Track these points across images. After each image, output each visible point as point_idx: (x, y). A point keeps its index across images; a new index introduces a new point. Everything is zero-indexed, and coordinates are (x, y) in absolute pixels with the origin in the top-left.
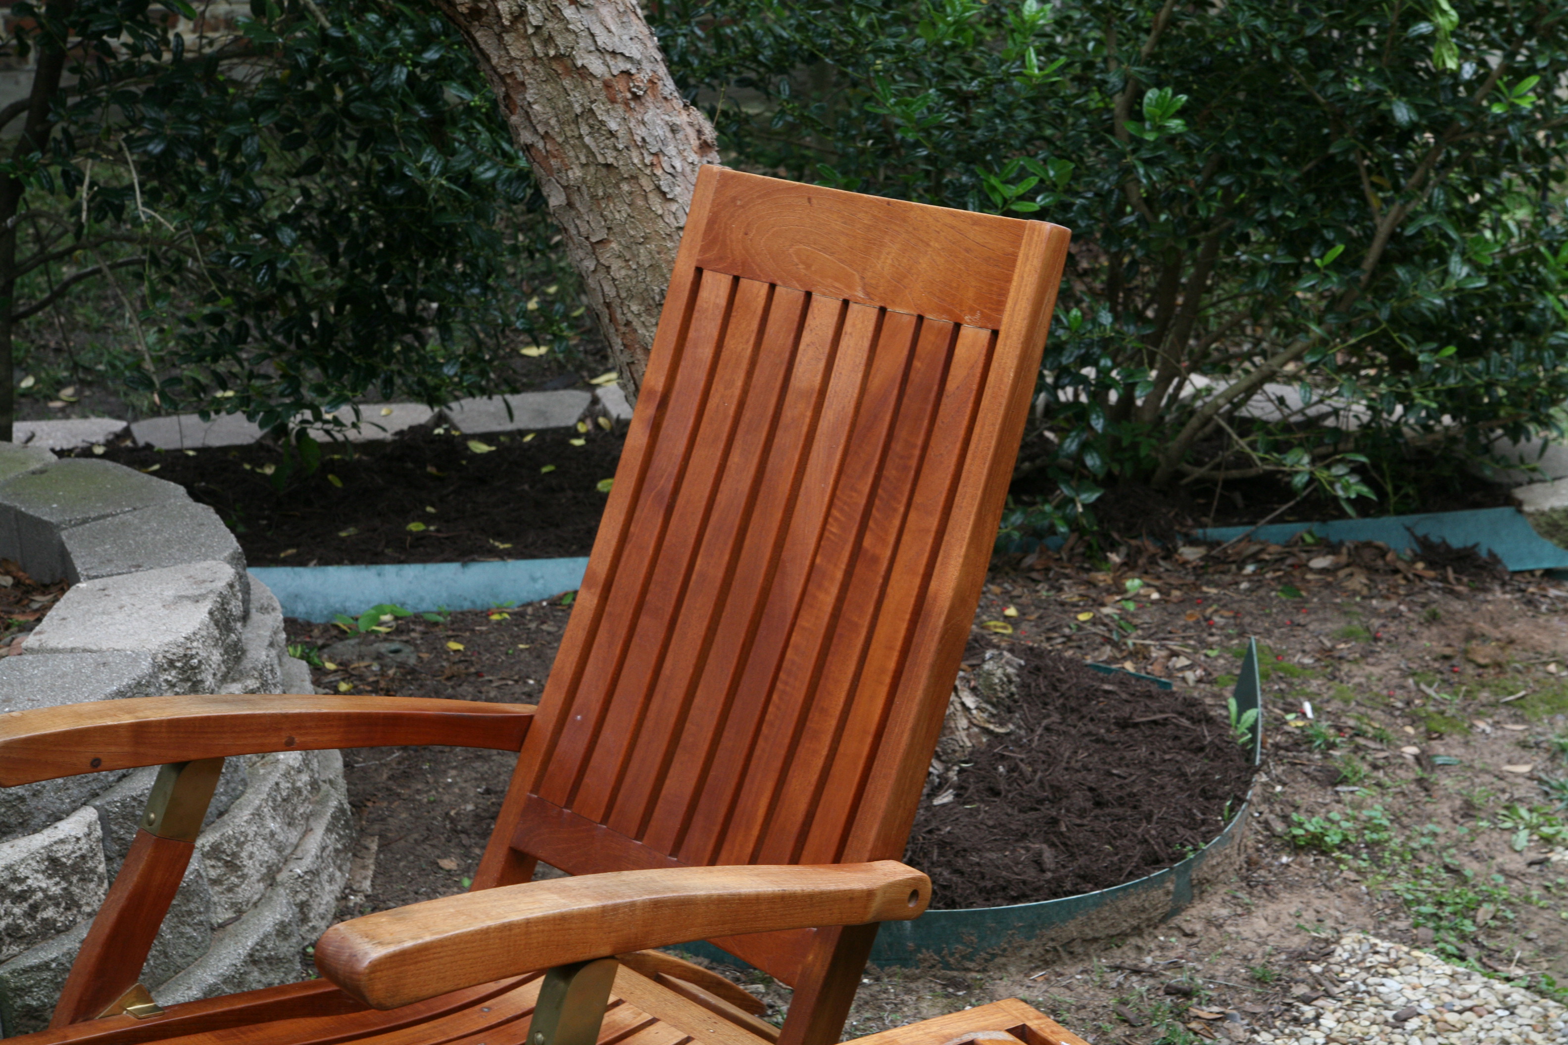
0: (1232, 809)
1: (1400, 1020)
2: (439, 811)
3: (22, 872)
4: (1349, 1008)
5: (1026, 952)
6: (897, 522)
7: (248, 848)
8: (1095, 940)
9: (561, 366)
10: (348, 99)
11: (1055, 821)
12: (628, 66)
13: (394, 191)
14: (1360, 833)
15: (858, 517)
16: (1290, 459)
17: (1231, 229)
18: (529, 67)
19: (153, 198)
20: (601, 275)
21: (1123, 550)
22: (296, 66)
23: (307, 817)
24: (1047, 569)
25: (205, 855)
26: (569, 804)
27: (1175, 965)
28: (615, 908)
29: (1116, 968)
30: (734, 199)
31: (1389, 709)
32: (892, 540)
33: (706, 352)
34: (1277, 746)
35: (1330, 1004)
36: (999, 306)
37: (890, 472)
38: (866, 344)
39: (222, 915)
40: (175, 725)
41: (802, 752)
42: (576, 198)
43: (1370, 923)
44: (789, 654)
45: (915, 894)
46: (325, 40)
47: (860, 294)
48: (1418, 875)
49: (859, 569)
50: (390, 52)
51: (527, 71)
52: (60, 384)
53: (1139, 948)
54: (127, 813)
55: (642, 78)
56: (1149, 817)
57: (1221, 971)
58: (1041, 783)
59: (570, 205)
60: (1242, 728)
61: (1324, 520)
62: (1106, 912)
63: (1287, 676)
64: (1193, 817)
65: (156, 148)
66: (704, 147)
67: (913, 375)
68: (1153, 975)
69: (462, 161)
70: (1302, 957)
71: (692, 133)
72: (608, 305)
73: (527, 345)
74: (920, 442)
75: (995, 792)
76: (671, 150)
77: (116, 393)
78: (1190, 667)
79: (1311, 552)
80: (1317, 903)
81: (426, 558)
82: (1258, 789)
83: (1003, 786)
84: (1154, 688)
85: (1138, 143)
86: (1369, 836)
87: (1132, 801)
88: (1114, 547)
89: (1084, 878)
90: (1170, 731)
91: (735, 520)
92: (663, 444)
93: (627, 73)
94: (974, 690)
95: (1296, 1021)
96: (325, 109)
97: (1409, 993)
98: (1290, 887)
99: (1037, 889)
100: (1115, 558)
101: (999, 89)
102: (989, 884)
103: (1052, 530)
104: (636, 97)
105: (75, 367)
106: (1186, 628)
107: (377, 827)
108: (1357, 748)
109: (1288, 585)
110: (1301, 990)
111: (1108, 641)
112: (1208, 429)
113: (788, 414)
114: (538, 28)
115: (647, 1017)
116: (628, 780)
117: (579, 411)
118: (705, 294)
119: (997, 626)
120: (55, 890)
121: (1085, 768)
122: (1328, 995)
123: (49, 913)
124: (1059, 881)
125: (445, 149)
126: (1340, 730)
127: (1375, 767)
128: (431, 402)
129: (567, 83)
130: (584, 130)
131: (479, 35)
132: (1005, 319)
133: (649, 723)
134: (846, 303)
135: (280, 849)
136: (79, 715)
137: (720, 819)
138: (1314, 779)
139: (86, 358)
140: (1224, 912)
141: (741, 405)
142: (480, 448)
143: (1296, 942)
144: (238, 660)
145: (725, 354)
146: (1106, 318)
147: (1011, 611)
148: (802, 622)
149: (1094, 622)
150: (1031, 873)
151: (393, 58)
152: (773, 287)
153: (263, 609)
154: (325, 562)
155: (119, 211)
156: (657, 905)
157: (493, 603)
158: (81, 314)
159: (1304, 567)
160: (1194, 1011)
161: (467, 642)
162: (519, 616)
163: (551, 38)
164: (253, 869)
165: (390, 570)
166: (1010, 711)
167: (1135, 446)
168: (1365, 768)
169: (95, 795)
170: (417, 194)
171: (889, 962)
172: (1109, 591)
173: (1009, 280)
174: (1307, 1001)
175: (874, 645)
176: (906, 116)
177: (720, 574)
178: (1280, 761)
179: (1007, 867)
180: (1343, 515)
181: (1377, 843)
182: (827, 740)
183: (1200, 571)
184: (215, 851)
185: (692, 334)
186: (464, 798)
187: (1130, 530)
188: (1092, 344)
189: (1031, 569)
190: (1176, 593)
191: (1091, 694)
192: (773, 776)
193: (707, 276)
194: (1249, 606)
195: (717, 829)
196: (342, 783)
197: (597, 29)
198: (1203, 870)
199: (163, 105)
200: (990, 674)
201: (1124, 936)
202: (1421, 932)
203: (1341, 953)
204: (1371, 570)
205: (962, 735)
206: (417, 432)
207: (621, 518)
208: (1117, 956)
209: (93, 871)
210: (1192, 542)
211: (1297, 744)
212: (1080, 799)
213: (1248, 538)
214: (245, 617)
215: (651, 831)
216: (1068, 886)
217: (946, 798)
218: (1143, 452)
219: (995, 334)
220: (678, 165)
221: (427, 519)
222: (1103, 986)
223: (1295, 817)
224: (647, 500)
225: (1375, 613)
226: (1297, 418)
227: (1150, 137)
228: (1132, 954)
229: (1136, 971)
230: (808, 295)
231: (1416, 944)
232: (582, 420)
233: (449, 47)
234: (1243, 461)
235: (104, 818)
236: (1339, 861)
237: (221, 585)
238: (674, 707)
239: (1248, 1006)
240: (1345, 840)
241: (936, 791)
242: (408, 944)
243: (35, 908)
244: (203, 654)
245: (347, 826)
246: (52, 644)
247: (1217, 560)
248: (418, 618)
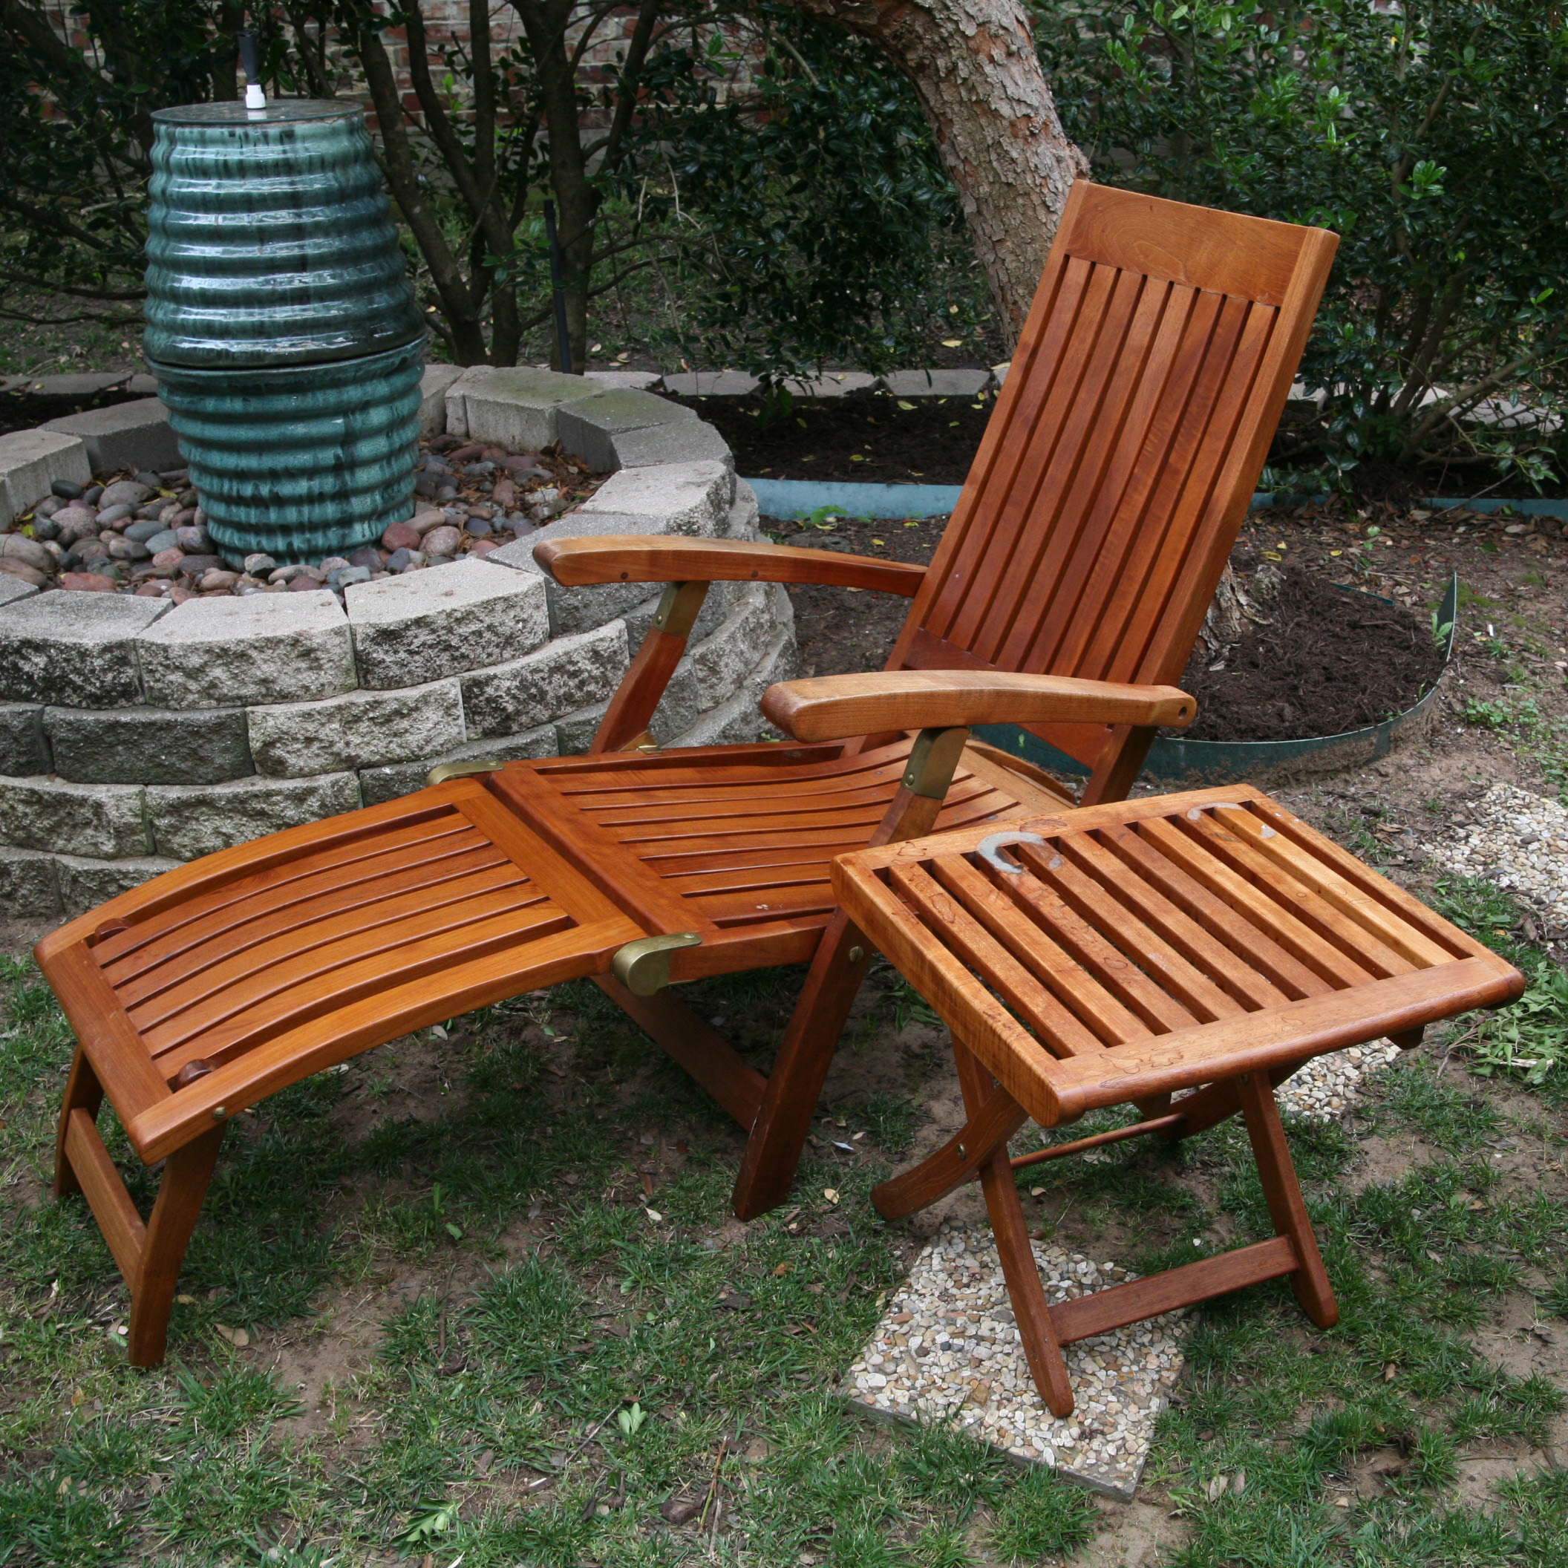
0: (1425, 690)
1: (1526, 843)
2: (858, 653)
3: (575, 657)
4: (1491, 832)
5: (1265, 777)
6: (1195, 445)
7: (725, 659)
8: (1316, 772)
9: (971, 355)
10: (828, 138)
11: (1295, 688)
12: (1029, 111)
13: (857, 205)
14: (1516, 717)
15: (1167, 440)
16: (1499, 448)
17: (1472, 273)
18: (956, 108)
19: (687, 205)
20: (998, 265)
21: (1370, 509)
22: (793, 113)
23: (767, 645)
24: (1313, 518)
25: (696, 661)
26: (946, 636)
27: (1371, 795)
28: (969, 693)
29: (1329, 793)
30: (1096, 206)
31: (1550, 634)
32: (1190, 458)
33: (1068, 317)
34: (1464, 653)
35: (1477, 829)
36: (1282, 289)
37: (1193, 408)
38: (1184, 315)
39: (705, 704)
40: (678, 555)
41: (1112, 607)
42: (984, 207)
43: (1514, 778)
44: (1110, 537)
45: (1183, 711)
46: (815, 95)
47: (1182, 278)
48: (1553, 749)
49: (1165, 478)
50: (861, 103)
51: (955, 113)
52: (619, 350)
53: (1346, 781)
54: (646, 625)
55: (1038, 120)
56: (1364, 691)
57: (1403, 801)
58: (1289, 663)
59: (979, 212)
60: (1440, 636)
61: (1520, 498)
62: (1325, 753)
63: (1478, 606)
64: (1396, 693)
65: (691, 169)
66: (1081, 174)
67: (1215, 338)
68: (1354, 800)
69: (905, 188)
70: (1462, 797)
71: (1072, 166)
72: (1002, 288)
73: (948, 338)
74: (1216, 387)
75: (1255, 665)
76: (1056, 175)
77: (655, 358)
78: (1408, 594)
79: (1508, 521)
80: (1478, 762)
81: (862, 480)
82: (1446, 680)
83: (1261, 661)
84: (1379, 604)
85: (1407, 201)
86: (1522, 719)
87: (1354, 679)
88: (1363, 506)
89: (1312, 728)
90: (1387, 633)
91: (1079, 438)
92: (1031, 383)
93: (1027, 116)
94: (1247, 592)
95: (1452, 838)
96: (812, 147)
97: (1534, 825)
98: (1461, 749)
99: (1278, 733)
100: (1363, 514)
101: (1307, 154)
102: (1243, 727)
103: (1318, 490)
104: (1033, 134)
105: (629, 339)
106: (1409, 567)
107: (814, 659)
108: (1523, 659)
109: (1488, 542)
110: (1459, 818)
111: (1351, 571)
112: (1443, 427)
113: (1123, 363)
114: (965, 80)
115: (990, 787)
116: (988, 622)
117: (980, 385)
118: (1070, 274)
119: (1270, 554)
120: (596, 673)
121: (1322, 653)
122: (1477, 823)
123: (592, 687)
124: (1294, 729)
125: (895, 177)
126: (1512, 646)
127: (1534, 673)
128: (874, 370)
129: (983, 121)
130: (993, 157)
131: (922, 84)
132: (1286, 299)
133: (1006, 582)
134: (1171, 284)
135: (746, 664)
136: (616, 543)
137: (1050, 652)
138: (1488, 678)
139: (636, 332)
140: (1411, 762)
141: (1090, 357)
142: (907, 406)
143: (1459, 786)
144: (725, 531)
145: (1081, 319)
146: (1371, 332)
147: (1282, 546)
148: (1120, 514)
149: (1342, 557)
150: (1274, 722)
151: (862, 107)
152: (1119, 271)
153: (745, 499)
154: (790, 477)
155: (664, 215)
156: (999, 694)
157: (908, 515)
158: (637, 300)
159: (1502, 531)
160: (1380, 826)
161: (887, 540)
162: (925, 525)
163: (974, 88)
164: (728, 675)
165: (836, 486)
166: (1271, 609)
167: (1386, 433)
168: (1526, 673)
169: (625, 612)
170: (871, 206)
171: (1166, 775)
172: (1356, 537)
173: (1291, 270)
174: (1462, 825)
175: (1171, 532)
176: (1236, 172)
177: (1065, 478)
178: (1465, 663)
179: (1257, 717)
180: (1534, 495)
181: (1527, 725)
182: (1131, 599)
183: (1425, 528)
184: (702, 660)
185: (1058, 303)
186: (876, 644)
187: (1377, 495)
188: (1358, 352)
189: (1301, 517)
190: (1405, 542)
191: (1333, 604)
192: (1091, 622)
193: (1073, 261)
194: (1458, 555)
195: (1048, 658)
196: (792, 626)
197: (1008, 83)
198: (1398, 731)
199: (700, 139)
200: (1260, 581)
201: (1337, 771)
202: (1550, 787)
203: (1490, 796)
204: (1551, 538)
205: (1235, 624)
206: (863, 393)
207: (997, 435)
208: (1330, 785)
209: (621, 663)
210: (1421, 507)
211: (1479, 653)
212: (1316, 674)
213: (1463, 507)
214: (732, 502)
215: (1001, 657)
216: (1300, 732)
217: (1219, 667)
218: (1392, 438)
219: (1278, 310)
220: (1060, 186)
221: (865, 454)
222: (1317, 804)
223: (1470, 701)
224: (1017, 422)
225: (1549, 567)
226: (1509, 423)
227: (1416, 197)
228: (1341, 785)
229: (1343, 797)
230: (1145, 278)
231: (1545, 794)
232: (981, 391)
233: (903, 102)
234: (1465, 449)
235: (630, 628)
236: (1498, 734)
237: (716, 476)
238: (1025, 571)
239: (1419, 826)
240: (1505, 721)
241: (1212, 661)
242: (824, 700)
243: (582, 683)
244: (701, 522)
245: (793, 654)
246: (601, 508)
247: (1438, 521)
248: (853, 521)
